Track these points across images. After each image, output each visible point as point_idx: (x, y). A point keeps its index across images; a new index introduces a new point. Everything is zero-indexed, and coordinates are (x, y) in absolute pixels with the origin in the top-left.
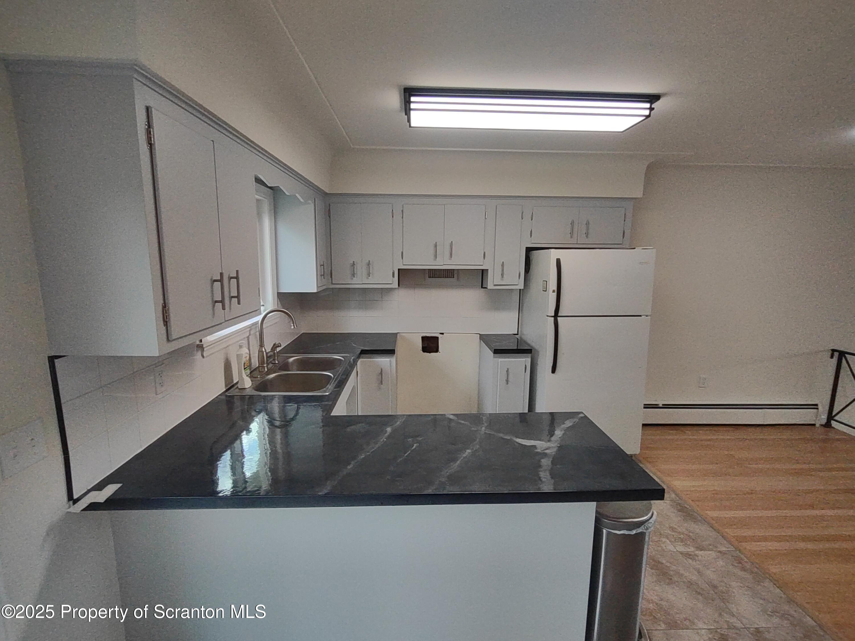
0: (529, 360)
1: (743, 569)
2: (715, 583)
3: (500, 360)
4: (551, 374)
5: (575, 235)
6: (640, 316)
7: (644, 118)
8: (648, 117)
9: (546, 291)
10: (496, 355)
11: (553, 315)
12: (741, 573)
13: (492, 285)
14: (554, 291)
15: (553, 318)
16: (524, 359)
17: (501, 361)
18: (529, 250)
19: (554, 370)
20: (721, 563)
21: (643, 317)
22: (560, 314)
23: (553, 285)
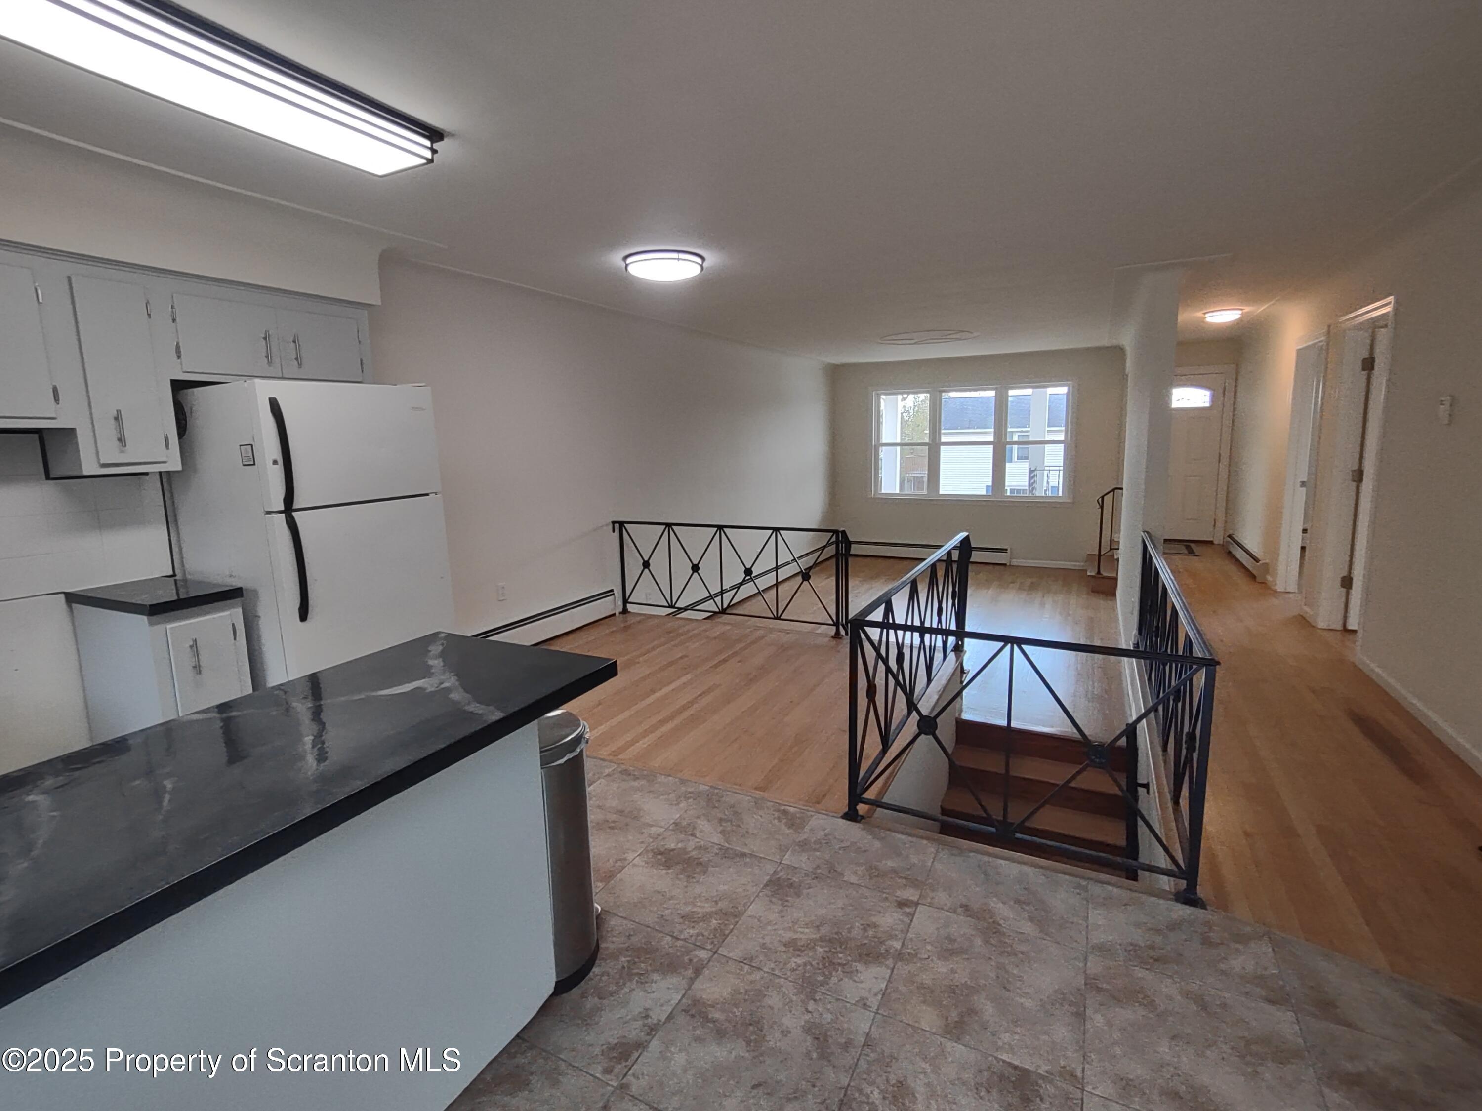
0: (239, 610)
1: (636, 778)
2: (620, 808)
3: (169, 626)
4: (300, 623)
5: (276, 361)
6: (427, 495)
7: (424, 161)
8: (431, 161)
9: (254, 464)
10: (154, 618)
11: (282, 508)
12: (636, 784)
13: (96, 465)
14: (275, 462)
15: (283, 515)
16: (227, 613)
17: (172, 628)
18: (179, 386)
19: (304, 613)
20: (615, 786)
21: (431, 495)
22: (296, 506)
23: (270, 448)
